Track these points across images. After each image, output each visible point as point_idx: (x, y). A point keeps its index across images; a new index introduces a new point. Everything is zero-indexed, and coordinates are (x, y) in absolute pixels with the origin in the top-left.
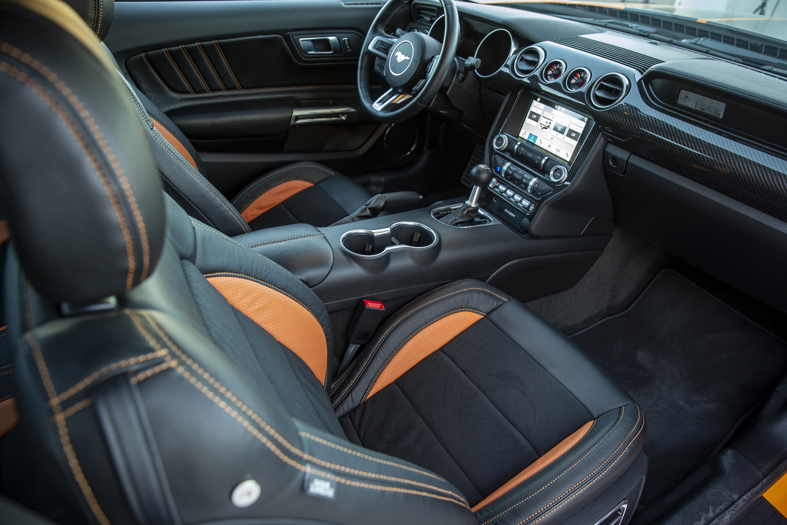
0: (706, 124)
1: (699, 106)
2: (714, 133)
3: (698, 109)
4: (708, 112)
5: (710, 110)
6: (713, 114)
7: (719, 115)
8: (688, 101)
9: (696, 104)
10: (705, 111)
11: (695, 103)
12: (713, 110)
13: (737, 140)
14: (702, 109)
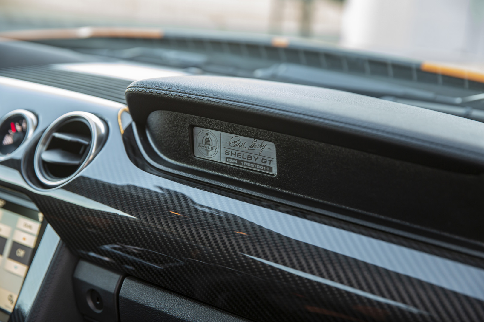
0: (249, 192)
1: (233, 156)
2: (263, 206)
3: (232, 163)
4: (251, 166)
5: (253, 161)
6: (259, 169)
7: (271, 169)
8: (212, 149)
9: (227, 152)
10: (245, 165)
11: (223, 151)
12: (259, 161)
13: (309, 217)
14: (239, 162)
